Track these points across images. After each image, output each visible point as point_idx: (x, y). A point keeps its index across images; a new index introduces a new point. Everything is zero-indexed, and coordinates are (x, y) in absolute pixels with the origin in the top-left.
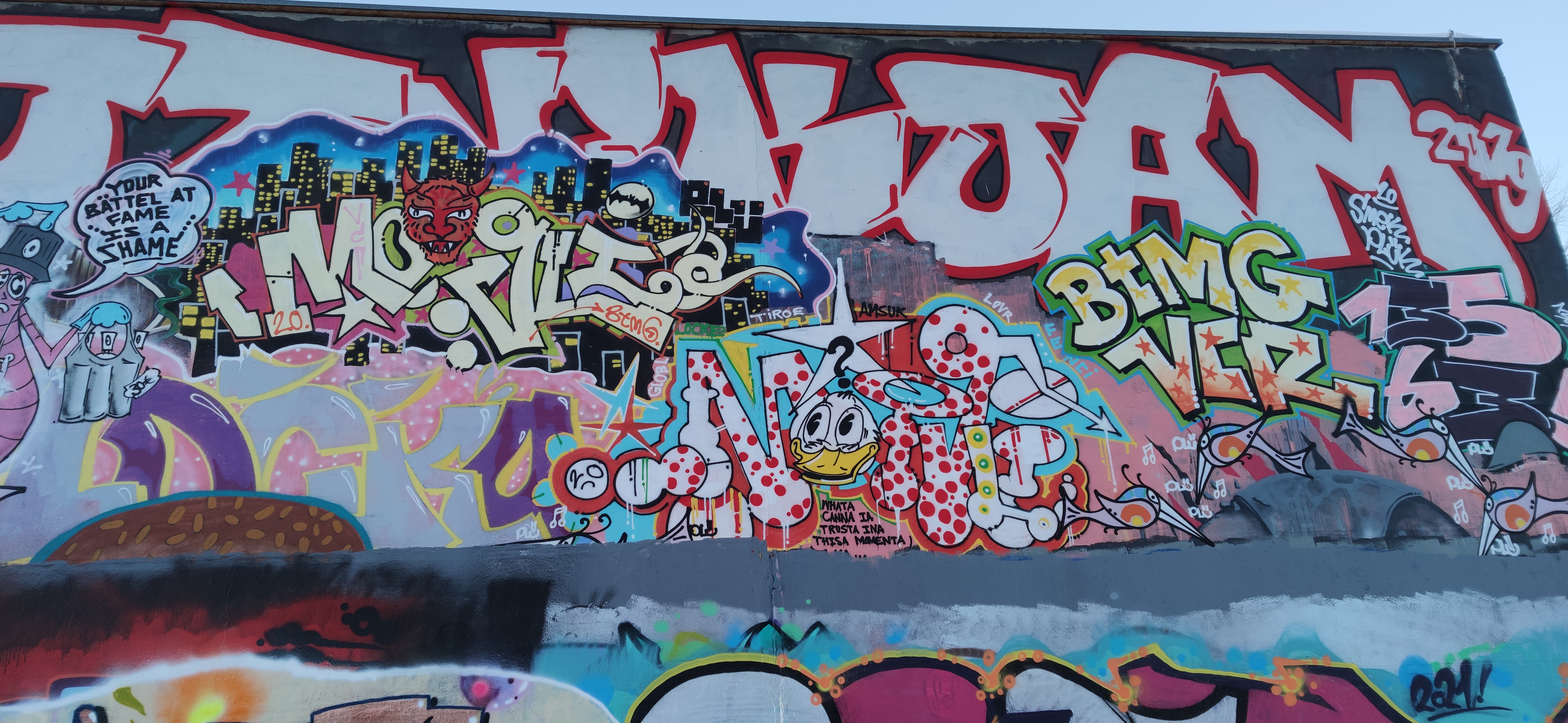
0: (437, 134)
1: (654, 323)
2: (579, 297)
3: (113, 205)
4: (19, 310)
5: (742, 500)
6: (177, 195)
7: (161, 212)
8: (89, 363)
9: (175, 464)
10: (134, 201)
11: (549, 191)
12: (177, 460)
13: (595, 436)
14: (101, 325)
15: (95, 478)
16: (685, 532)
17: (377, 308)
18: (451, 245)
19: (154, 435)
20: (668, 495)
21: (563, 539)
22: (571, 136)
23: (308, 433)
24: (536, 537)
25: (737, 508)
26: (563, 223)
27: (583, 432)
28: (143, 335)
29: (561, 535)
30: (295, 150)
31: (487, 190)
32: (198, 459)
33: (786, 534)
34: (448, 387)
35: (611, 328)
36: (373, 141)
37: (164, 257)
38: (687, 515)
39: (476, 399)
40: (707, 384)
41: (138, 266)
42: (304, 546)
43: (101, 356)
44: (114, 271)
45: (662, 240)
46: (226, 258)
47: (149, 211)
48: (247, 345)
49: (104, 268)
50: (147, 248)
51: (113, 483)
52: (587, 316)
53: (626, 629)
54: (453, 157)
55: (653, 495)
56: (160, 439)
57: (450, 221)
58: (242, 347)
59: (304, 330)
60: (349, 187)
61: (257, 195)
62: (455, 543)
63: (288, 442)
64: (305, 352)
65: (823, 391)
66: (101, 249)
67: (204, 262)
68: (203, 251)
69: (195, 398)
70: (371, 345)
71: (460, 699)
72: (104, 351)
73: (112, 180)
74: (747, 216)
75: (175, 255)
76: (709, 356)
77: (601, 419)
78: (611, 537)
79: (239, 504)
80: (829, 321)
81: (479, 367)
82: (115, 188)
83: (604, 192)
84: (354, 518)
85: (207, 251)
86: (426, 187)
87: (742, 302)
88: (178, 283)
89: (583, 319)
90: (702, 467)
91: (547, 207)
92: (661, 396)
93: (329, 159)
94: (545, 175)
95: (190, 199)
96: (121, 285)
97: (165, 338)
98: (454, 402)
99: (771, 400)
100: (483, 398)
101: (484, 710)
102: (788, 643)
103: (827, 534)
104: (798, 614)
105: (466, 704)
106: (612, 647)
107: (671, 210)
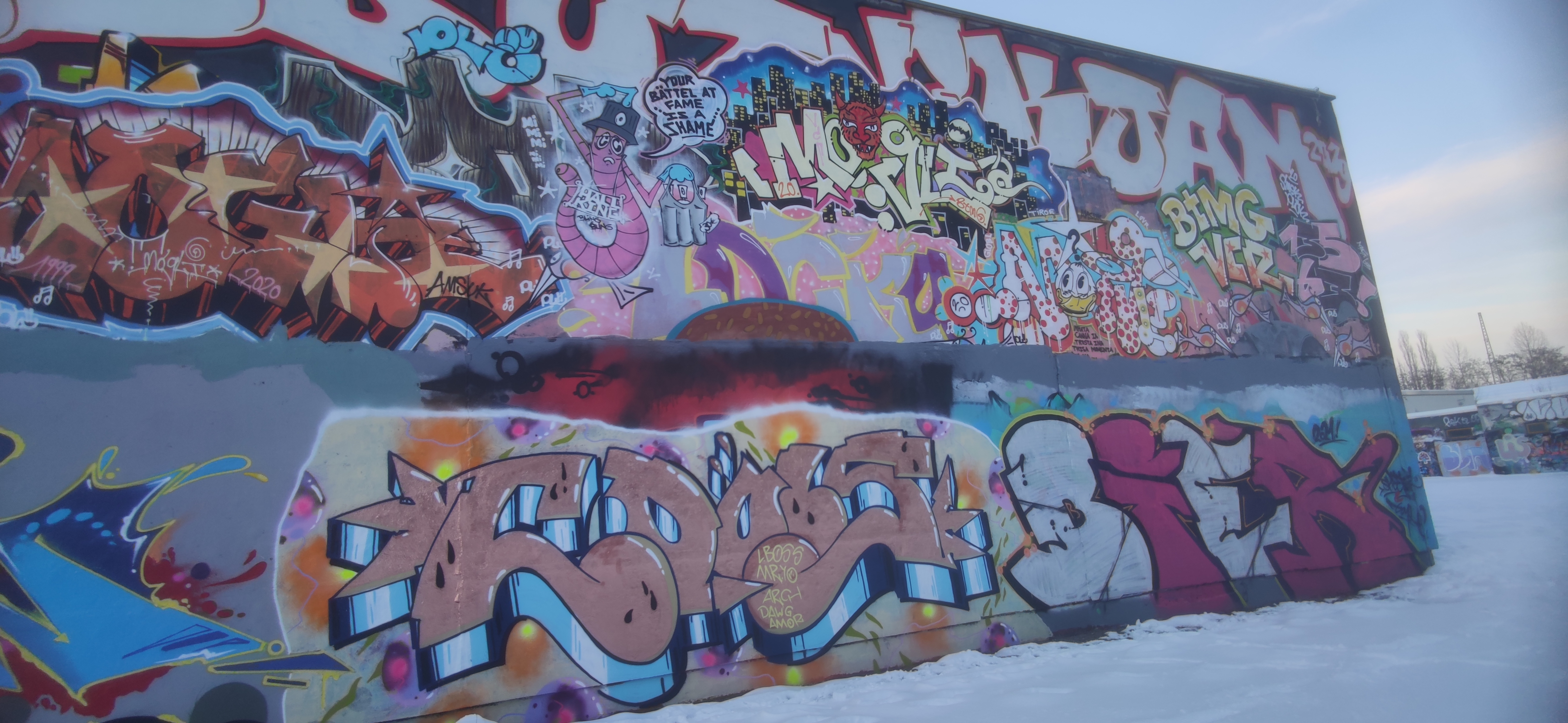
0: (850, 71)
1: (981, 211)
2: (942, 190)
3: (668, 95)
4: (621, 163)
5: (1037, 323)
6: (705, 93)
7: (698, 103)
8: (674, 206)
9: (740, 280)
10: (679, 92)
11: (917, 119)
12: (740, 277)
13: (961, 279)
14: (676, 180)
15: (694, 285)
16: (1012, 340)
17: (835, 185)
18: (869, 148)
19: (724, 259)
20: (1002, 319)
21: (954, 341)
22: (923, 83)
23: (811, 265)
24: (941, 339)
25: (1035, 328)
26: (927, 141)
27: (955, 276)
28: (704, 190)
29: (953, 338)
30: (770, 70)
31: (883, 113)
32: (752, 277)
33: (1060, 344)
34: (883, 242)
35: (960, 212)
36: (816, 71)
37: (706, 135)
38: (1012, 331)
39: (898, 250)
40: (1012, 252)
41: (693, 141)
42: (821, 337)
43: (680, 201)
44: (677, 142)
45: (980, 159)
46: (744, 142)
47: (690, 101)
48: (767, 204)
49: (671, 140)
50: (694, 128)
51: (705, 289)
52: (948, 203)
53: (992, 394)
54: (861, 88)
55: (995, 318)
56: (728, 262)
57: (867, 131)
58: (763, 203)
59: (796, 196)
60: (806, 102)
61: (754, 100)
62: (900, 340)
63: (801, 269)
64: (800, 211)
65: (1068, 261)
66: (666, 125)
67: (731, 142)
68: (729, 134)
69: (743, 236)
70: (836, 210)
71: (918, 433)
72: (682, 199)
73: (663, 75)
74: (1020, 149)
75: (712, 136)
76: (1012, 234)
77: (963, 269)
78: (977, 341)
79: (781, 308)
80: (1066, 219)
81: (896, 230)
82: (665, 81)
83: (945, 123)
84: (845, 321)
85: (732, 135)
86: (849, 107)
87: (1023, 203)
88: (718, 156)
89: (945, 205)
90: (1016, 302)
91: (918, 129)
92: (990, 257)
93: (791, 80)
94: (913, 108)
95: (714, 96)
96: (683, 153)
97: (717, 192)
98: (887, 251)
99: (1044, 264)
100: (902, 250)
101: (931, 438)
102: (1067, 405)
103: (1079, 345)
104: (1070, 389)
105: (922, 435)
106: (987, 404)
107: (980, 139)
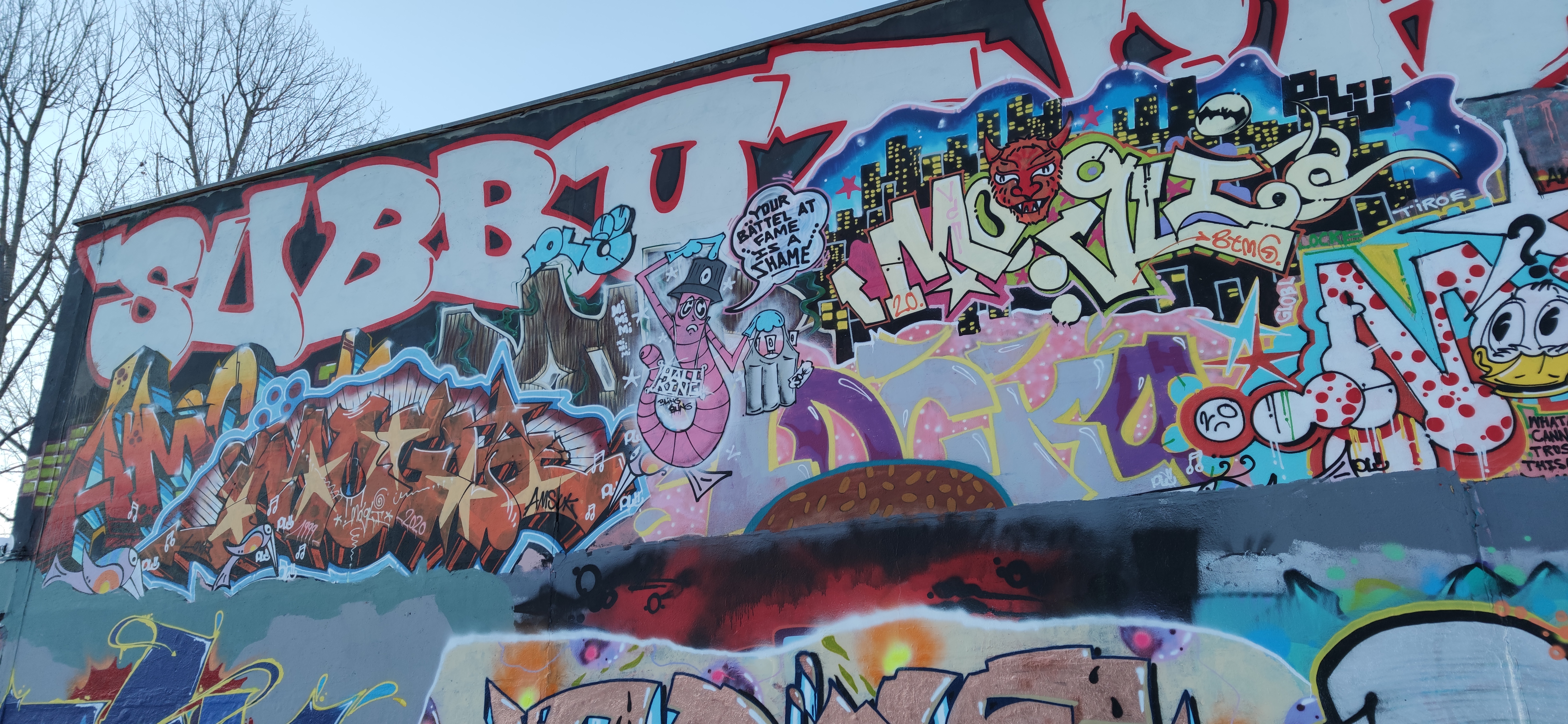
0: (1010, 97)
1: (1271, 242)
2: (1180, 229)
3: (757, 229)
4: (705, 329)
5: (1417, 428)
6: (802, 210)
7: (792, 227)
8: (760, 363)
9: (836, 441)
10: (771, 221)
11: (1132, 126)
12: (837, 437)
13: (1220, 373)
14: (763, 330)
15: (779, 459)
16: (1347, 468)
17: (980, 277)
18: (1039, 203)
19: (817, 417)
20: (1318, 430)
21: (1203, 485)
22: (1146, 63)
23: (938, 402)
24: (1173, 484)
25: (1410, 436)
26: (1150, 156)
27: (1207, 370)
28: (795, 334)
29: (1201, 480)
30: (888, 146)
31: (1067, 140)
32: (853, 435)
33: (1483, 461)
34: (1057, 342)
35: (1220, 256)
36: (954, 120)
37: (800, 264)
38: (1347, 449)
39: (1087, 350)
40: (1348, 298)
41: (782, 276)
42: (951, 506)
43: (767, 356)
44: (766, 283)
45: (1267, 148)
46: (847, 256)
47: (784, 227)
48: (876, 330)
49: (759, 282)
50: (786, 259)
51: (793, 461)
52: (1191, 248)
53: (1292, 577)
54: (1029, 116)
55: (1301, 430)
56: (821, 422)
57: (1035, 180)
58: (871, 332)
59: (919, 309)
60: (939, 169)
61: (864, 195)
62: (1090, 496)
63: (922, 412)
64: (923, 328)
65: (1508, 286)
66: (754, 267)
67: (831, 262)
68: (828, 253)
69: (842, 382)
70: (979, 313)
71: (1123, 650)
72: (769, 352)
73: (753, 207)
74: (1370, 99)
75: (808, 262)
76: (1345, 267)
77: (1225, 354)
78: (1257, 479)
79: (891, 472)
80: (1503, 199)
81: (1085, 318)
82: (755, 213)
83: (1191, 112)
84: (991, 477)
85: (832, 253)
86: (1008, 151)
87: (1380, 198)
88: (814, 285)
89: (1188, 252)
90: (1357, 394)
91: (1131, 143)
92: (1291, 320)
93: (918, 147)
94: (1124, 110)
95: (812, 210)
96: (772, 295)
97: (812, 334)
98: (1066, 356)
99: (1437, 305)
100: (1094, 348)
101: (1149, 661)
102: (1507, 588)
103: (1542, 457)
104: (1515, 554)
105: (1130, 654)
106: (1279, 596)
107: (1273, 113)
